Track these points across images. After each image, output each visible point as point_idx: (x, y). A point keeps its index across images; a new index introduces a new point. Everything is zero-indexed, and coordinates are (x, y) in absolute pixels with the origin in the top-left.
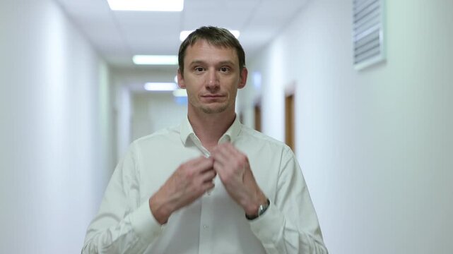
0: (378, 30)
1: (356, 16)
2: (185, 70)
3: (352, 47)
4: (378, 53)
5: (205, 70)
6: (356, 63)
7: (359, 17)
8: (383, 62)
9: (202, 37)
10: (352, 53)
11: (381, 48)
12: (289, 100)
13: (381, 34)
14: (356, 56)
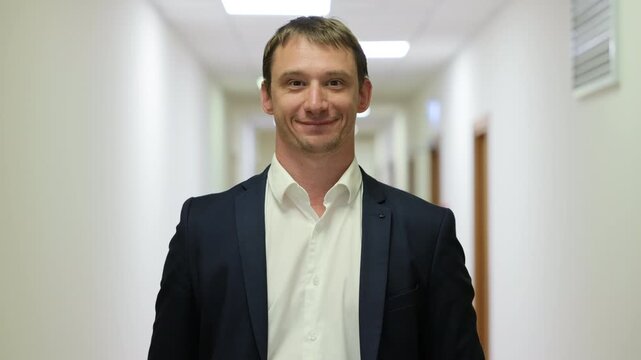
0: (608, 40)
1: (575, 19)
2: (273, 84)
3: (569, 64)
4: (608, 73)
5: (305, 84)
6: (576, 86)
7: (581, 22)
8: (615, 87)
9: (300, 33)
10: (569, 73)
11: (612, 66)
12: (480, 141)
13: (612, 47)
14: (576, 77)
